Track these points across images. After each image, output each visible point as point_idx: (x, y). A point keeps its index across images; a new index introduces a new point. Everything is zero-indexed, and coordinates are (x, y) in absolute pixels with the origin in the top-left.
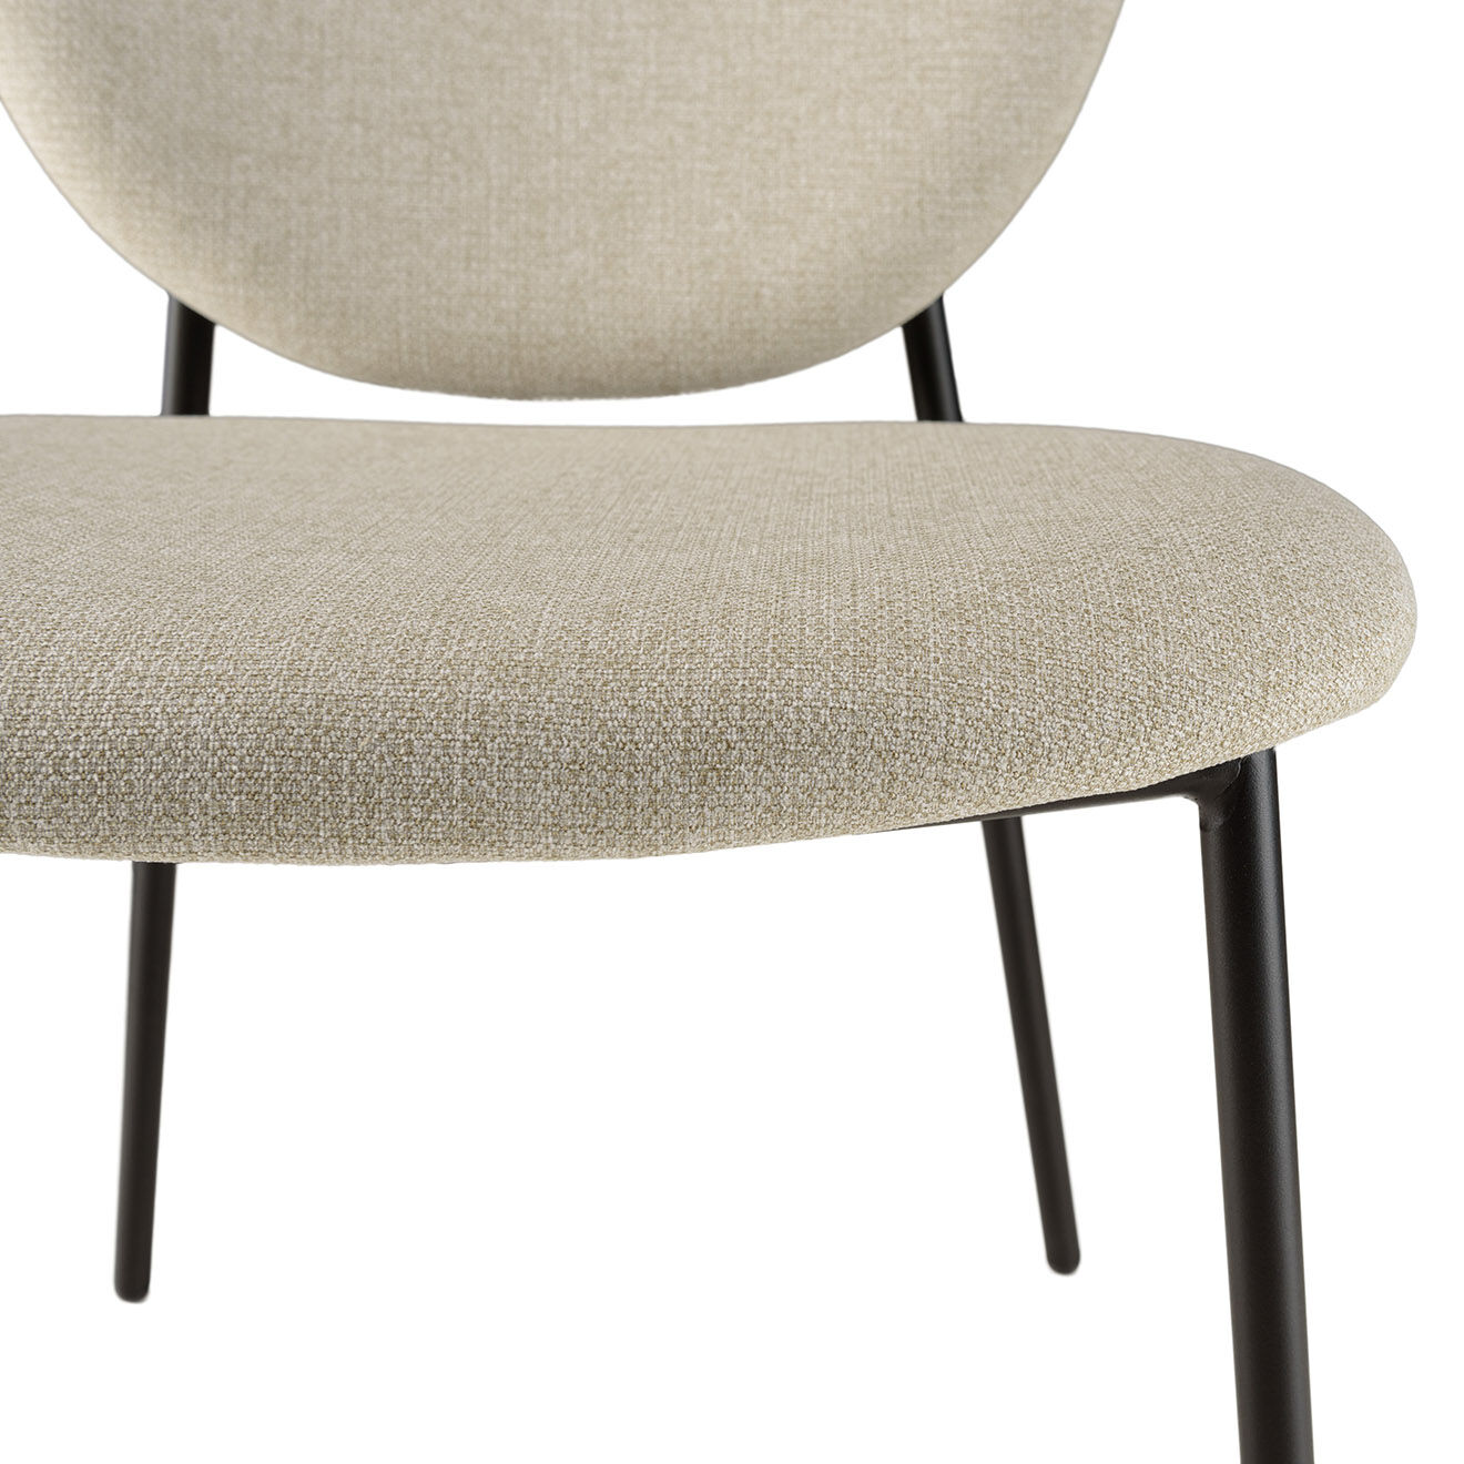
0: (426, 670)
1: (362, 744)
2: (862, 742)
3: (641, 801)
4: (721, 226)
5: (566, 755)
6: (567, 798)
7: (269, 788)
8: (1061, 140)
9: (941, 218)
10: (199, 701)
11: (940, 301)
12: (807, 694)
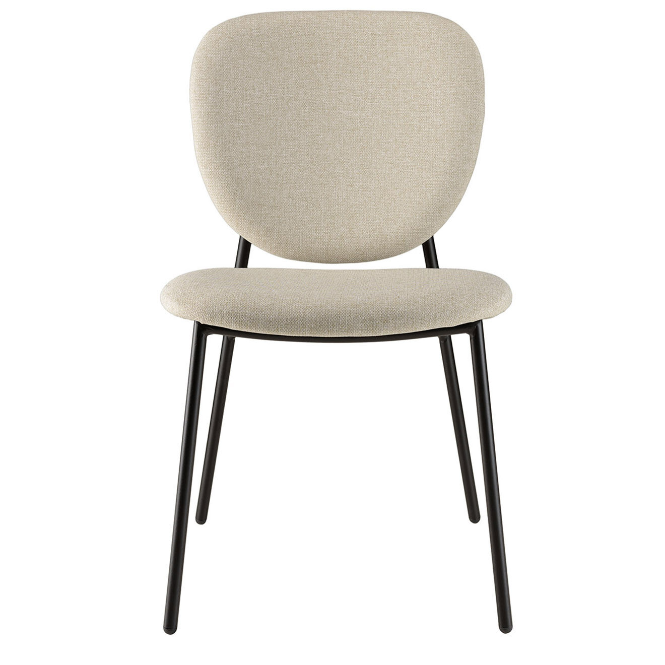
0: (341, 306)
1: (332, 317)
2: (408, 316)
3: (375, 325)
4: (378, 221)
5: (363, 318)
6: (363, 325)
7: (318, 323)
8: (460, 200)
9: (431, 219)
10: (307, 310)
11: (432, 237)
12: (400, 309)
